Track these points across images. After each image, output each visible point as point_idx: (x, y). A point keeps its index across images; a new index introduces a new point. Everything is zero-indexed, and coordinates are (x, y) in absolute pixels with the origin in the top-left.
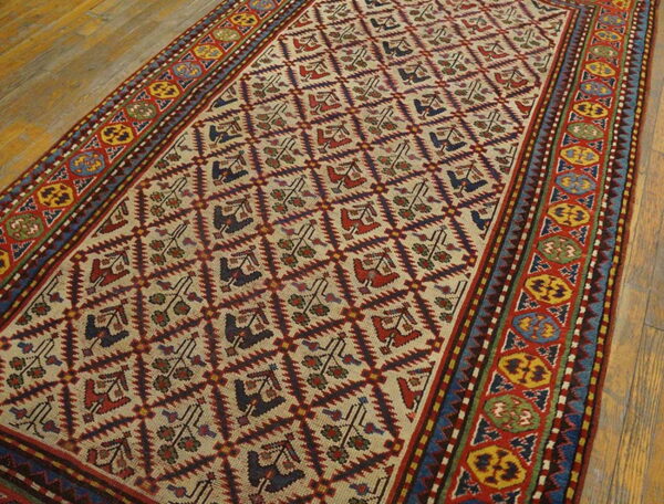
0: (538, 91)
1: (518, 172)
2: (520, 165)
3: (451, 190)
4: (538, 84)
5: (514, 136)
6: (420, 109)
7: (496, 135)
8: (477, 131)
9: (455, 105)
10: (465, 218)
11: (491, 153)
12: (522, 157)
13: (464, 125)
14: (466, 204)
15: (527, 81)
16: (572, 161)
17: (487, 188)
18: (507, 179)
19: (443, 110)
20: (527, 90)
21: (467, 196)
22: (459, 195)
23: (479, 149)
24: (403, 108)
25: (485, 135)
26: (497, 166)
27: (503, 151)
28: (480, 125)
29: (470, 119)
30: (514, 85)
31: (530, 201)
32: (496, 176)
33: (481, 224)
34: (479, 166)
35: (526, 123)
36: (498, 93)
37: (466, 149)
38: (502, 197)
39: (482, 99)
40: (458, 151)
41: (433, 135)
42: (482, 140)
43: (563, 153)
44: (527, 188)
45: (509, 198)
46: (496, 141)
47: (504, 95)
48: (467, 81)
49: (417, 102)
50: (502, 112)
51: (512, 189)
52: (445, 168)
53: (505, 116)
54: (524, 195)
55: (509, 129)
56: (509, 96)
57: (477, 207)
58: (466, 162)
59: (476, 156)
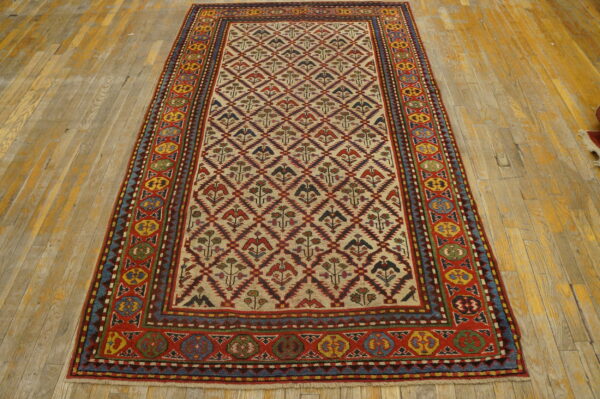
0: (195, 188)
1: (202, 129)
2: (202, 133)
3: (234, 112)
4: (196, 194)
5: (207, 149)
6: (268, 149)
7: (218, 146)
8: (230, 146)
9: (248, 158)
10: (224, 103)
11: (219, 135)
12: (201, 138)
13: (238, 147)
14: (225, 108)
15: (204, 194)
16: (172, 144)
17: (216, 118)
18: (208, 124)
19: (254, 153)
20: (202, 187)
21: (226, 112)
22: (229, 111)
23: (226, 135)
24: (278, 147)
25: (225, 145)
26: (214, 129)
27: (212, 138)
28: (229, 150)
29: (236, 152)
30: (212, 188)
31: (194, 117)
32: (213, 124)
33: (216, 103)
34: (223, 127)
35: (201, 160)
36: (222, 177)
37: (233, 133)
38: (208, 116)
39: (232, 169)
40: (236, 131)
41: (254, 135)
42: (225, 141)
43: (177, 148)
44: (196, 123)
45: (205, 116)
46: (217, 143)
47: (218, 177)
48: (245, 180)
49: (272, 153)
50: (217, 163)
51: (204, 121)
52: (241, 120)
53: (215, 161)
54: (197, 120)
55: (211, 152)
56: (214, 177)
57: (220, 108)
58: (230, 127)
59: (227, 131)
